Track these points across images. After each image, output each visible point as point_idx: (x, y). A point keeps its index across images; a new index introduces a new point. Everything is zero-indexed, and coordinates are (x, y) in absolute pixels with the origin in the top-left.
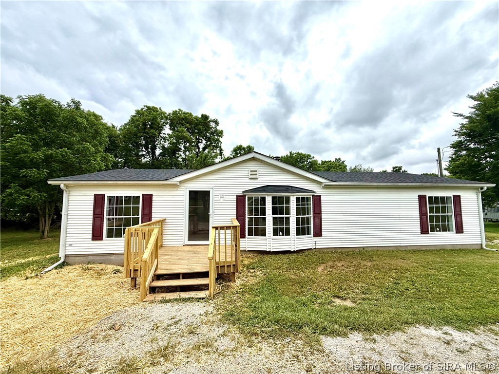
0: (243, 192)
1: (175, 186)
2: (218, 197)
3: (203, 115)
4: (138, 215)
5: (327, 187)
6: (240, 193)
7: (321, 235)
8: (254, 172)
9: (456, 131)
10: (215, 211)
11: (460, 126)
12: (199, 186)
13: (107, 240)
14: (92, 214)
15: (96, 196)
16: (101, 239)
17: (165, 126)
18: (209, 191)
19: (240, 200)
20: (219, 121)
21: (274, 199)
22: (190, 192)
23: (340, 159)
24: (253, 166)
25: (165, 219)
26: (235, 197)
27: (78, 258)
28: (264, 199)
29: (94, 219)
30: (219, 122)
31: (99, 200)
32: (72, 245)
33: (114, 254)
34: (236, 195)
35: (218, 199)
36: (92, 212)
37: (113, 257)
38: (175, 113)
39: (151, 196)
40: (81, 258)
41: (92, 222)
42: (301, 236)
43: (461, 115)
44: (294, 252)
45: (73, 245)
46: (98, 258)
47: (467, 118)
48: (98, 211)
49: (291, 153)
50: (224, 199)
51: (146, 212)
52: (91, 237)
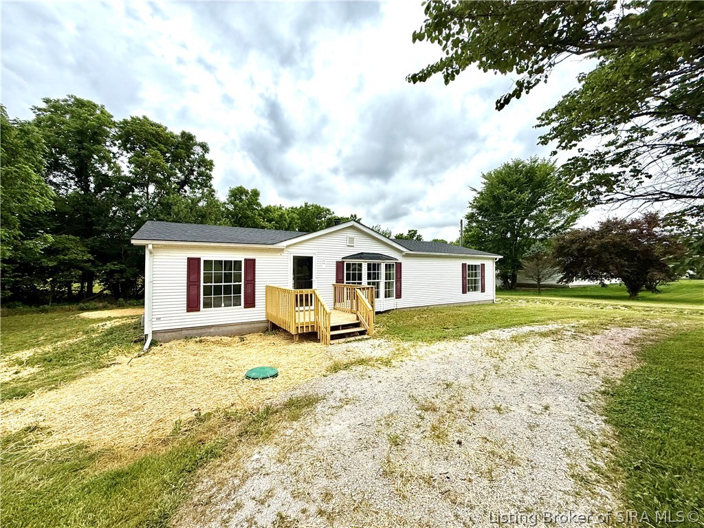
0: (343, 258)
1: (281, 251)
2: (320, 263)
3: (183, 134)
4: (241, 281)
5: (407, 255)
6: (340, 260)
7: (400, 298)
8: (352, 240)
9: (471, 204)
10: (318, 277)
11: (473, 199)
12: (303, 251)
13: (205, 311)
14: (186, 282)
15: (190, 260)
16: (199, 310)
18: (312, 257)
19: (339, 265)
20: (210, 146)
21: (369, 265)
22: (295, 258)
23: (355, 216)
24: (351, 234)
26: (336, 263)
27: (169, 334)
28: (360, 265)
30: (210, 148)
31: (193, 264)
32: (160, 318)
33: (213, 326)
34: (336, 261)
35: (320, 265)
36: (186, 279)
37: (212, 330)
39: (253, 261)
40: (173, 333)
41: (186, 291)
42: (387, 299)
43: (475, 190)
44: (383, 312)
45: (162, 319)
46: (195, 332)
47: (479, 193)
48: (193, 277)
49: (306, 204)
50: (325, 265)
51: (249, 278)
52: (186, 308)
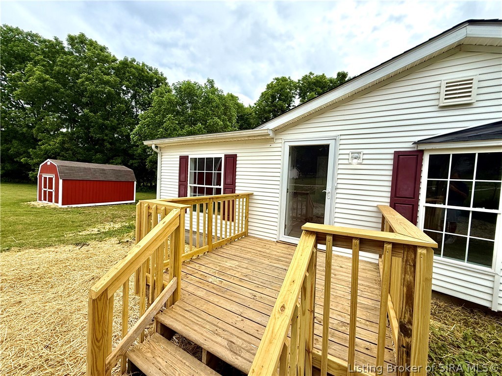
1: (266, 140)
2: (346, 157)
4: (220, 185)
10: (339, 186)
14: (178, 181)
15: (181, 159)
17: (294, 97)
18: (327, 146)
19: (405, 162)
22: (292, 148)
25: (252, 194)
26: (392, 157)
29: (180, 186)
34: (392, 151)
35: (346, 162)
36: (178, 178)
38: (305, 78)
39: (234, 157)
41: (178, 190)
50: (360, 161)
51: (229, 181)
